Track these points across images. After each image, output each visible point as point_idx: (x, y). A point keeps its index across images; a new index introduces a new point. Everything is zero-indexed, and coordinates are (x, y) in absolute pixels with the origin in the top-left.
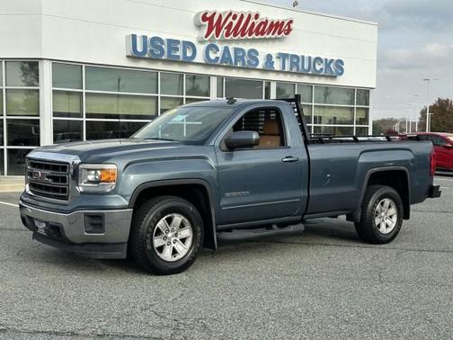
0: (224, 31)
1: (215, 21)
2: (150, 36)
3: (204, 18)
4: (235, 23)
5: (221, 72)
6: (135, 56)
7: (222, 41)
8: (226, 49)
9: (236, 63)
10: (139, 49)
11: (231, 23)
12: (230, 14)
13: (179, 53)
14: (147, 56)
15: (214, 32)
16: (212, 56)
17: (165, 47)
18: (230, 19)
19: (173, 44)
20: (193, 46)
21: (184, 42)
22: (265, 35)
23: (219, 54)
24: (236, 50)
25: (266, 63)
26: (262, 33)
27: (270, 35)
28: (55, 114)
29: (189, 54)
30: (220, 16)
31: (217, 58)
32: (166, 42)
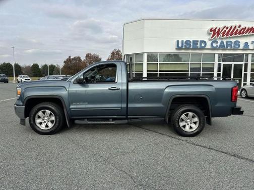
0: (221, 34)
1: (216, 31)
2: (185, 40)
3: (211, 30)
4: (227, 31)
5: (220, 52)
6: (179, 48)
7: (220, 39)
8: (222, 42)
9: (227, 47)
10: (180, 45)
11: (225, 31)
12: (225, 27)
13: (199, 46)
14: (183, 48)
15: (216, 35)
16: (215, 45)
17: (192, 44)
18: (225, 29)
19: (195, 42)
20: (205, 42)
21: (200, 41)
22: (245, 34)
23: (218, 45)
24: (227, 42)
25: (244, 46)
26: (243, 33)
27: (247, 34)
28: (148, 71)
29: (203, 45)
30: (219, 29)
31: (217, 46)
32: (192, 42)
